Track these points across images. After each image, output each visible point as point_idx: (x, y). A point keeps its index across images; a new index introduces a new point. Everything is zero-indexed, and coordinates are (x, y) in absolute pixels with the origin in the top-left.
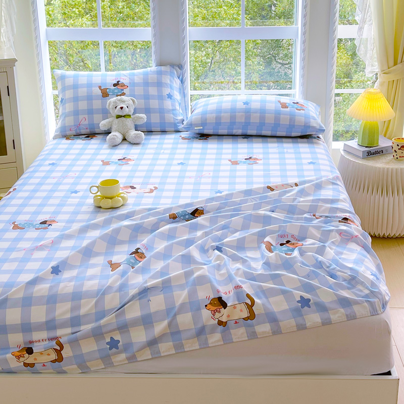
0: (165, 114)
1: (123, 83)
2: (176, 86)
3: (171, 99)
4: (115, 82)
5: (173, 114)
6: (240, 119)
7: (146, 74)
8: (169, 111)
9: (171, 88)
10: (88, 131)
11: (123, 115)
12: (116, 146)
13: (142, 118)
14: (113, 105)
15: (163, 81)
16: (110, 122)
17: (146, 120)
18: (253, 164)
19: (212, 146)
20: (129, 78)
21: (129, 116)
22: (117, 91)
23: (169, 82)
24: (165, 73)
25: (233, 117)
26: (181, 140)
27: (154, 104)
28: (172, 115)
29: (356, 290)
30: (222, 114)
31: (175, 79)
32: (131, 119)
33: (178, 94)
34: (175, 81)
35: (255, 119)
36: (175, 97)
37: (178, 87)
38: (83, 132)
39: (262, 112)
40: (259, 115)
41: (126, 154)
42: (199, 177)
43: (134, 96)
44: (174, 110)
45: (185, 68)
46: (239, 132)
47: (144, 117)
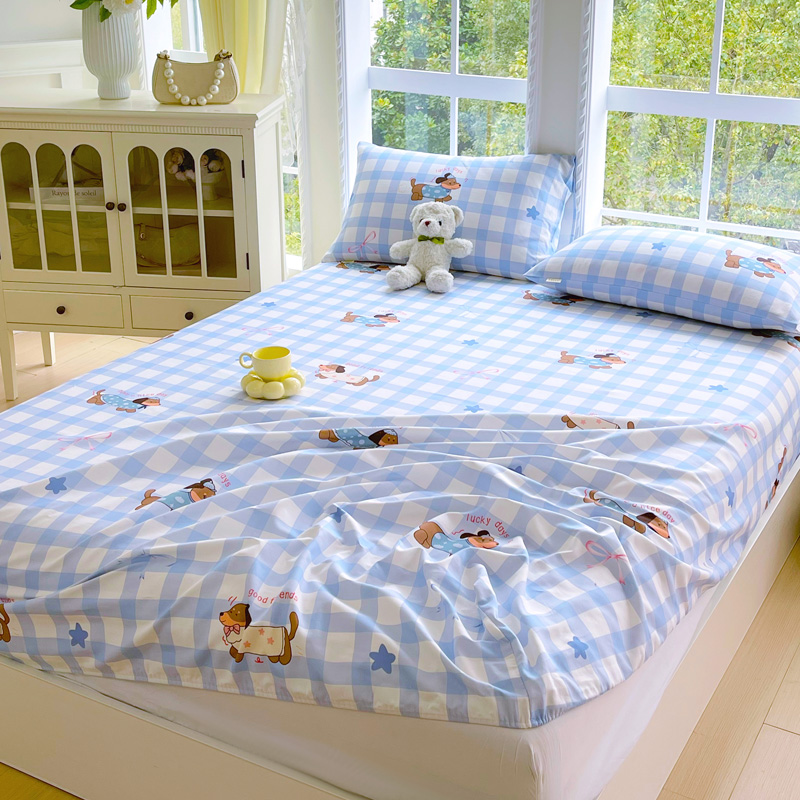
0: (513, 246)
1: (454, 178)
2: (555, 195)
3: (534, 218)
4: (441, 175)
5: (530, 248)
6: (636, 276)
7: (500, 167)
8: (522, 241)
9: (542, 197)
10: (377, 257)
11: (431, 236)
12: (400, 290)
13: (462, 247)
14: (418, 217)
15: (529, 183)
16: (407, 246)
17: (469, 253)
18: (598, 368)
19: (566, 317)
20: (469, 171)
21: (440, 239)
22: (437, 191)
23: (540, 187)
24: (538, 168)
25: (622, 271)
26: (520, 300)
27: (497, 223)
28: (526, 249)
29: (495, 665)
30: (604, 261)
31: (556, 181)
32: (443, 245)
33: (555, 211)
34: (555, 187)
35: (663, 280)
36: (546, 215)
37: (560, 197)
38: (371, 256)
39: (682, 268)
40: (673, 272)
41: (400, 308)
42: (472, 373)
43: (463, 204)
44: (533, 241)
45: (581, 162)
46: (632, 301)
47: (467, 245)
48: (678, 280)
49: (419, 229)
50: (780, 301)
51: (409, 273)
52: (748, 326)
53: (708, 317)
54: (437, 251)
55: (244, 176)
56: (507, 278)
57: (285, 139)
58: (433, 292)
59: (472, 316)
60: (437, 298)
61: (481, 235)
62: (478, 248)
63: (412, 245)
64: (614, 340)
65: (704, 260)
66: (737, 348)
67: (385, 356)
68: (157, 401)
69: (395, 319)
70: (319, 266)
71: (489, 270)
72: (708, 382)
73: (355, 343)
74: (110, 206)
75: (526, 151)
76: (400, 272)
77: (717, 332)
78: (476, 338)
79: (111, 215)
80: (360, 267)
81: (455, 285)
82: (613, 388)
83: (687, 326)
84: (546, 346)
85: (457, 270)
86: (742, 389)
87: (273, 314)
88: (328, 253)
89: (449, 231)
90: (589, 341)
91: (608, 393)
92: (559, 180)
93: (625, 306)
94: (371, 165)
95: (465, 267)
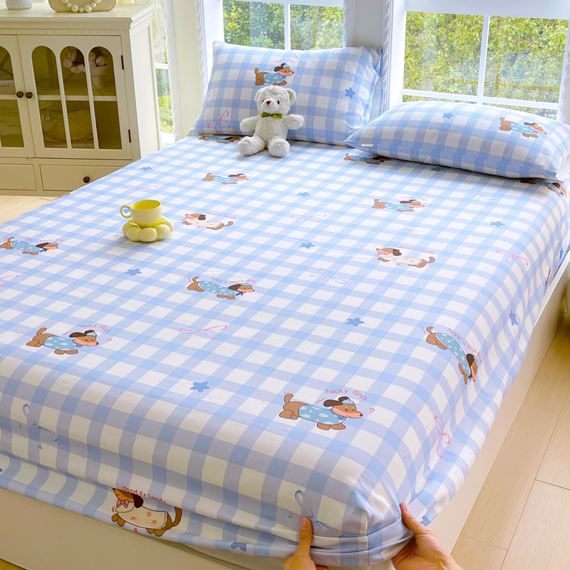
0: (335, 119)
1: (289, 67)
2: (367, 79)
3: (351, 97)
5: (348, 120)
6: (430, 139)
7: (324, 57)
8: (342, 115)
9: (357, 80)
10: (230, 131)
11: (271, 113)
12: (249, 156)
13: (295, 120)
15: (346, 69)
16: (253, 121)
17: (301, 125)
18: (404, 211)
19: (377, 174)
20: (300, 61)
21: (279, 115)
22: (276, 78)
23: (355, 72)
24: (353, 58)
25: (420, 135)
26: (342, 160)
27: (323, 102)
28: (345, 122)
30: (406, 128)
31: (367, 68)
32: (281, 120)
33: (367, 91)
34: (367, 72)
36: (360, 95)
37: (370, 80)
40: (459, 135)
41: (249, 169)
42: (306, 218)
43: (296, 88)
44: (351, 114)
45: (387, 52)
46: (428, 159)
47: (300, 119)
48: (464, 141)
49: (262, 108)
50: (543, 156)
51: (254, 142)
52: (518, 175)
53: (486, 170)
54: (277, 124)
55: (123, 69)
56: (331, 145)
57: (156, 40)
58: (274, 157)
59: (304, 174)
60: (277, 162)
61: (310, 111)
62: (309, 122)
63: (257, 121)
64: (415, 189)
65: (484, 125)
66: (510, 193)
67: (238, 206)
68: (55, 246)
69: (245, 178)
70: (187, 138)
71: (317, 139)
72: (488, 220)
73: (213, 197)
74: (20, 95)
75: (344, 44)
76: (248, 141)
77: (493, 181)
78: (307, 191)
79: (21, 102)
80: (217, 139)
81: (291, 151)
82: (416, 226)
83: (470, 177)
84: (362, 196)
85: (293, 140)
86: (515, 224)
87: (149, 176)
88: (192, 129)
89: (285, 108)
90: (395, 191)
91: (412, 230)
92: (370, 67)
93: (422, 163)
94: (223, 58)
95: (298, 137)
